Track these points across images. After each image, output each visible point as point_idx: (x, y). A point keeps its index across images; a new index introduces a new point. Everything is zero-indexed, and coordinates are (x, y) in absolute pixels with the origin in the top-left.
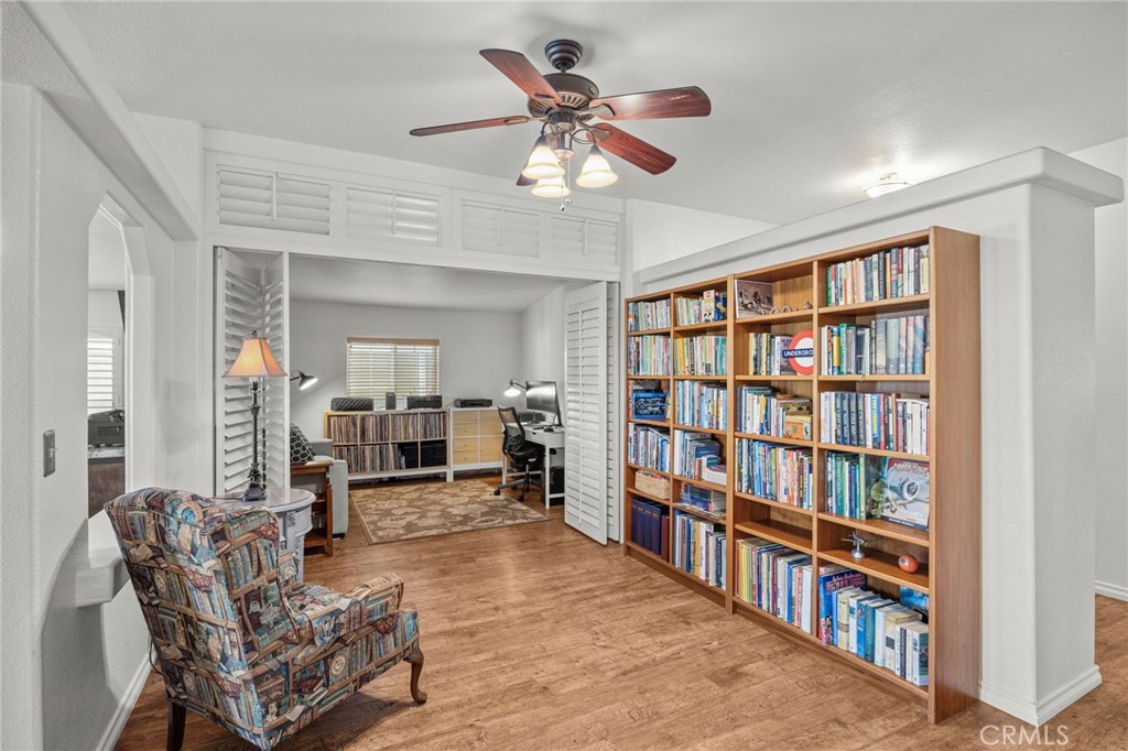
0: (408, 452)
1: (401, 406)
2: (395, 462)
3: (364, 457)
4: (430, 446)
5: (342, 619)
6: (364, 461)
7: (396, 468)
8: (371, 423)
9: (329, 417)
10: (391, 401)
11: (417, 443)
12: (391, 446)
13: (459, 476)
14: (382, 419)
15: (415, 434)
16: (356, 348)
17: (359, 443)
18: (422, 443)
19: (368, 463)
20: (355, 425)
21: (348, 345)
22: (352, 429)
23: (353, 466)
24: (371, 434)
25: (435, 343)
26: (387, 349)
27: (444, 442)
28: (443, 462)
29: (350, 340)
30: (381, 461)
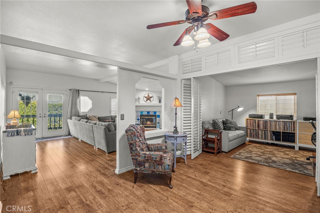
0: (277, 135)
1: (275, 118)
2: (271, 137)
3: (259, 134)
4: (287, 134)
5: (146, 156)
6: (259, 135)
7: (271, 140)
8: (261, 123)
9: (247, 119)
10: (271, 116)
11: (280, 132)
12: (269, 131)
13: (301, 149)
14: (266, 122)
15: (280, 128)
16: (261, 98)
17: (257, 129)
18: (282, 132)
19: (260, 136)
20: (255, 123)
21: (257, 97)
22: (254, 124)
23: (255, 136)
24: (261, 126)
25: (295, 94)
26: (274, 97)
27: (294, 133)
28: (293, 141)
29: (258, 96)
30: (265, 136)
